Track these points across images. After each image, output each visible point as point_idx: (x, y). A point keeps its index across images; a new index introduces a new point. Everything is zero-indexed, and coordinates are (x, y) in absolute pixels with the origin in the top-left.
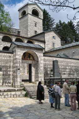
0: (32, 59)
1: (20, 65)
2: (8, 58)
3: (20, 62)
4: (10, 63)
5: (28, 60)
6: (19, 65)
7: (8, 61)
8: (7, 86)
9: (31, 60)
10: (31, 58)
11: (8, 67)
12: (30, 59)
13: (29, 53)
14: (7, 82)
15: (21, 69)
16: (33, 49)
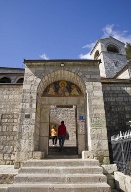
0: (77, 93)
1: (31, 105)
2: (16, 97)
3: (31, 97)
5: (65, 96)
6: (28, 105)
7: (15, 101)
8: (7, 162)
9: (75, 96)
10: (74, 92)
11: (15, 116)
12: (72, 93)
13: (67, 82)
14: (9, 151)
15: (33, 116)
16: (71, 65)
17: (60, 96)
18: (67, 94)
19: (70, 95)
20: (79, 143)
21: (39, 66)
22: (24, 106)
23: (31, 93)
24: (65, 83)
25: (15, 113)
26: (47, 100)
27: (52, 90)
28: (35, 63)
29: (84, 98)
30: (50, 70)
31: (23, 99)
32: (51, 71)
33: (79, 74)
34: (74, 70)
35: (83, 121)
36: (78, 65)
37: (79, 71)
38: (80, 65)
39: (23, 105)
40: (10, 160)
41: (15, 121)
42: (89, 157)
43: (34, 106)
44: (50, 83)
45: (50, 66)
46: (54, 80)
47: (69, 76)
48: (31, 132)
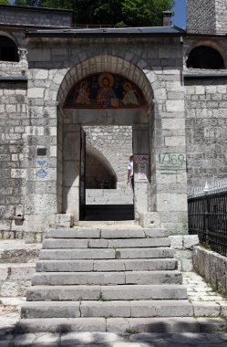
0: (135, 101)
1: (47, 131)
2: (11, 108)
4: (17, 129)
5: (110, 107)
7: (9, 119)
8: (6, 234)
9: (130, 106)
10: (130, 97)
11: (12, 149)
13: (115, 75)
14: (8, 215)
15: (53, 151)
16: (123, 43)
17: (100, 106)
18: (114, 102)
19: (121, 106)
20: (137, 198)
21: (57, 45)
22: (34, 132)
23: (44, 106)
24: (111, 78)
25: (12, 142)
26: (74, 114)
27: (83, 94)
28: (47, 39)
29: (149, 112)
30: (80, 55)
31: (30, 119)
32: (83, 56)
33: (138, 65)
34: (129, 56)
35: (144, 158)
36: (139, 43)
37: (140, 58)
38: (143, 43)
39: (31, 131)
40: (10, 231)
41: (13, 159)
42: (152, 222)
43: (54, 131)
44: (80, 78)
45: (81, 45)
46: (88, 72)
47: (120, 66)
48: (52, 182)
